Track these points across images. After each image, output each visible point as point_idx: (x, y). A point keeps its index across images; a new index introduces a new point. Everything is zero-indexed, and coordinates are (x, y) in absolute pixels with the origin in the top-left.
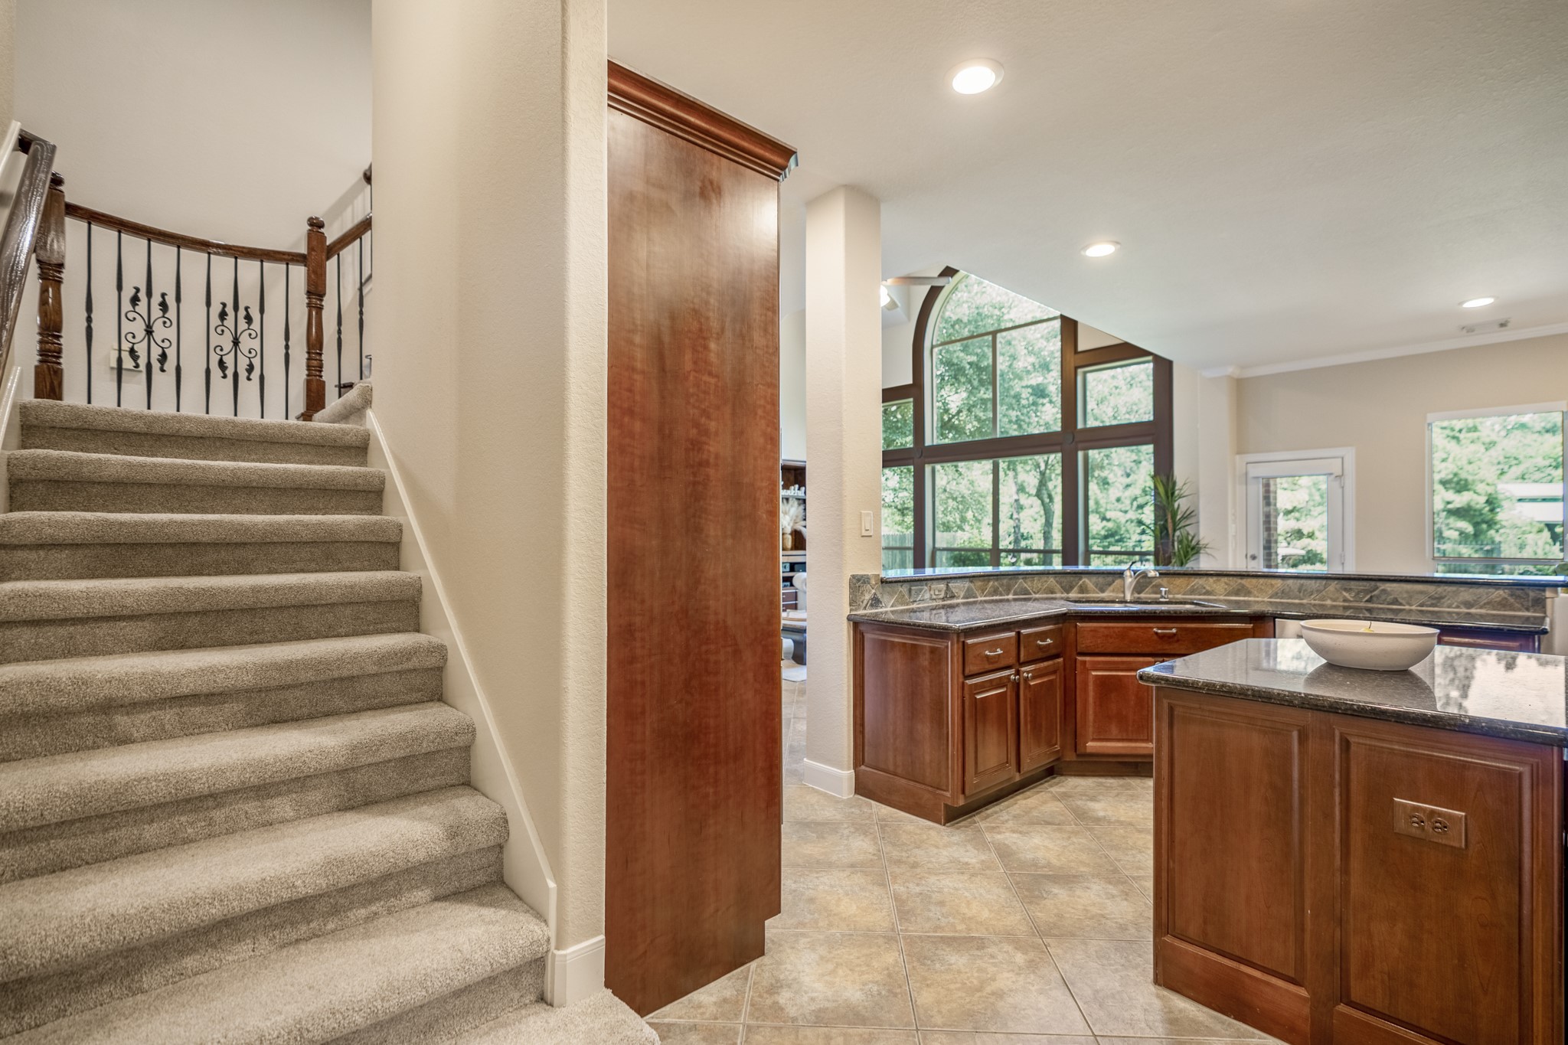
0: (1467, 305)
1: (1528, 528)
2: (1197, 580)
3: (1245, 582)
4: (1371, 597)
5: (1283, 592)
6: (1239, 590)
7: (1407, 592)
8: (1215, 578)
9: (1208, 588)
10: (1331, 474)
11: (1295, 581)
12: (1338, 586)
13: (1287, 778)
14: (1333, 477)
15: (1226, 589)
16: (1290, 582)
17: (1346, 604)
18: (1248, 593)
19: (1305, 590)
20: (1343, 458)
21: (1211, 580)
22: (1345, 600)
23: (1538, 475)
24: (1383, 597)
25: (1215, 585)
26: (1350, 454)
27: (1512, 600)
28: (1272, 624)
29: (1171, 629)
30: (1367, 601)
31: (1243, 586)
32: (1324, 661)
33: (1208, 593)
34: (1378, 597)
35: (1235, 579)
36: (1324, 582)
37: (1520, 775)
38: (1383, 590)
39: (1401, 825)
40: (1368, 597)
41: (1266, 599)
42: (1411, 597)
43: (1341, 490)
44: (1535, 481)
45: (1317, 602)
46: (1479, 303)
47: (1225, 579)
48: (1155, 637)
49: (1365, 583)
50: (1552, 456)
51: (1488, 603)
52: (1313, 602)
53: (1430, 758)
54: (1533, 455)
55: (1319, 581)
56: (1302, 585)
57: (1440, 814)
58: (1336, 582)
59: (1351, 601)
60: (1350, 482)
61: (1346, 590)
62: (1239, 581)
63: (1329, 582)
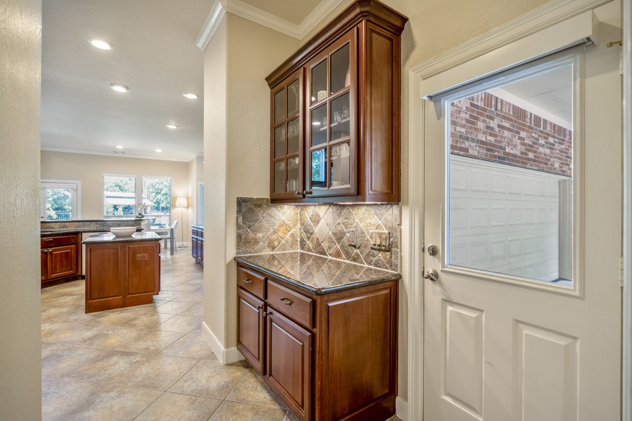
0: (117, 147)
1: (109, 207)
2: (48, 224)
3: (66, 224)
4: (104, 226)
5: (78, 226)
6: (63, 227)
7: (113, 224)
8: (55, 223)
9: (52, 227)
10: (73, 189)
11: (82, 223)
12: (95, 223)
13: (118, 256)
14: (74, 190)
15: (59, 227)
16: (81, 223)
17: (97, 228)
18: (67, 227)
19: (85, 225)
20: (77, 184)
21: (53, 224)
22: (97, 227)
23: (111, 189)
24: (107, 225)
25: (55, 226)
26: (80, 183)
27: (135, 224)
28: (81, 234)
29: (50, 239)
30: (103, 227)
31: (65, 225)
32: (115, 236)
33: (52, 228)
34: (105, 225)
35: (62, 223)
36: (91, 222)
37: (154, 246)
38: (107, 224)
39: (138, 259)
40: (103, 226)
41: (73, 229)
42: (113, 225)
43: (76, 194)
44: (110, 191)
45: (88, 228)
46: (120, 147)
47: (59, 223)
48: (45, 242)
49: (102, 222)
50: (115, 183)
51: (130, 225)
52: (87, 228)
53: (142, 247)
54: (110, 182)
55: (89, 222)
56: (84, 224)
57: (144, 256)
58: (94, 222)
59: (98, 227)
60: (79, 192)
61: (97, 224)
62: (64, 223)
63: (92, 222)
